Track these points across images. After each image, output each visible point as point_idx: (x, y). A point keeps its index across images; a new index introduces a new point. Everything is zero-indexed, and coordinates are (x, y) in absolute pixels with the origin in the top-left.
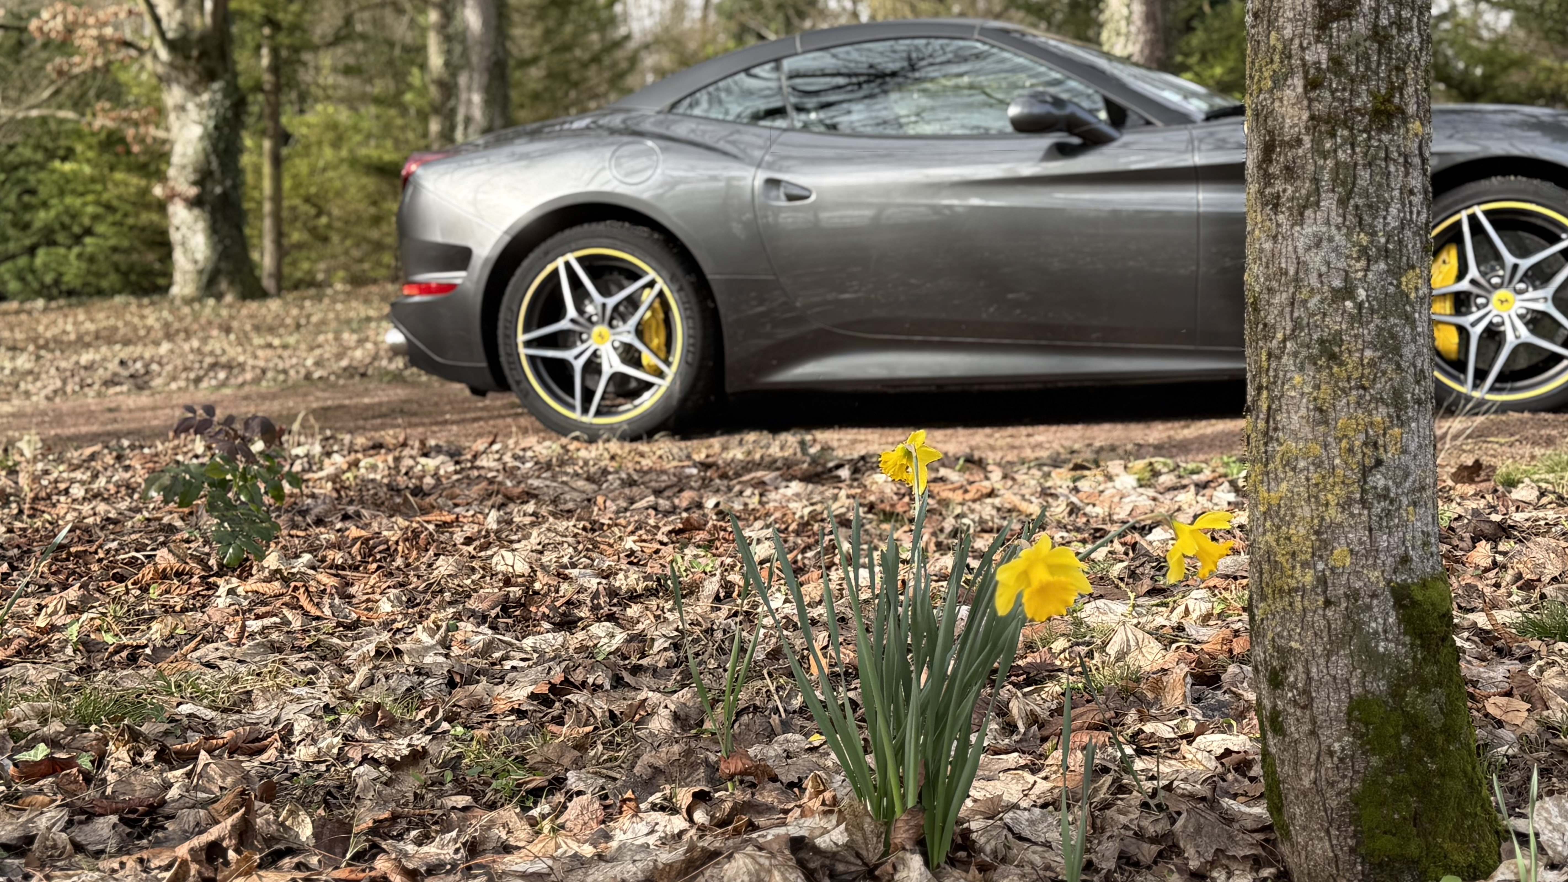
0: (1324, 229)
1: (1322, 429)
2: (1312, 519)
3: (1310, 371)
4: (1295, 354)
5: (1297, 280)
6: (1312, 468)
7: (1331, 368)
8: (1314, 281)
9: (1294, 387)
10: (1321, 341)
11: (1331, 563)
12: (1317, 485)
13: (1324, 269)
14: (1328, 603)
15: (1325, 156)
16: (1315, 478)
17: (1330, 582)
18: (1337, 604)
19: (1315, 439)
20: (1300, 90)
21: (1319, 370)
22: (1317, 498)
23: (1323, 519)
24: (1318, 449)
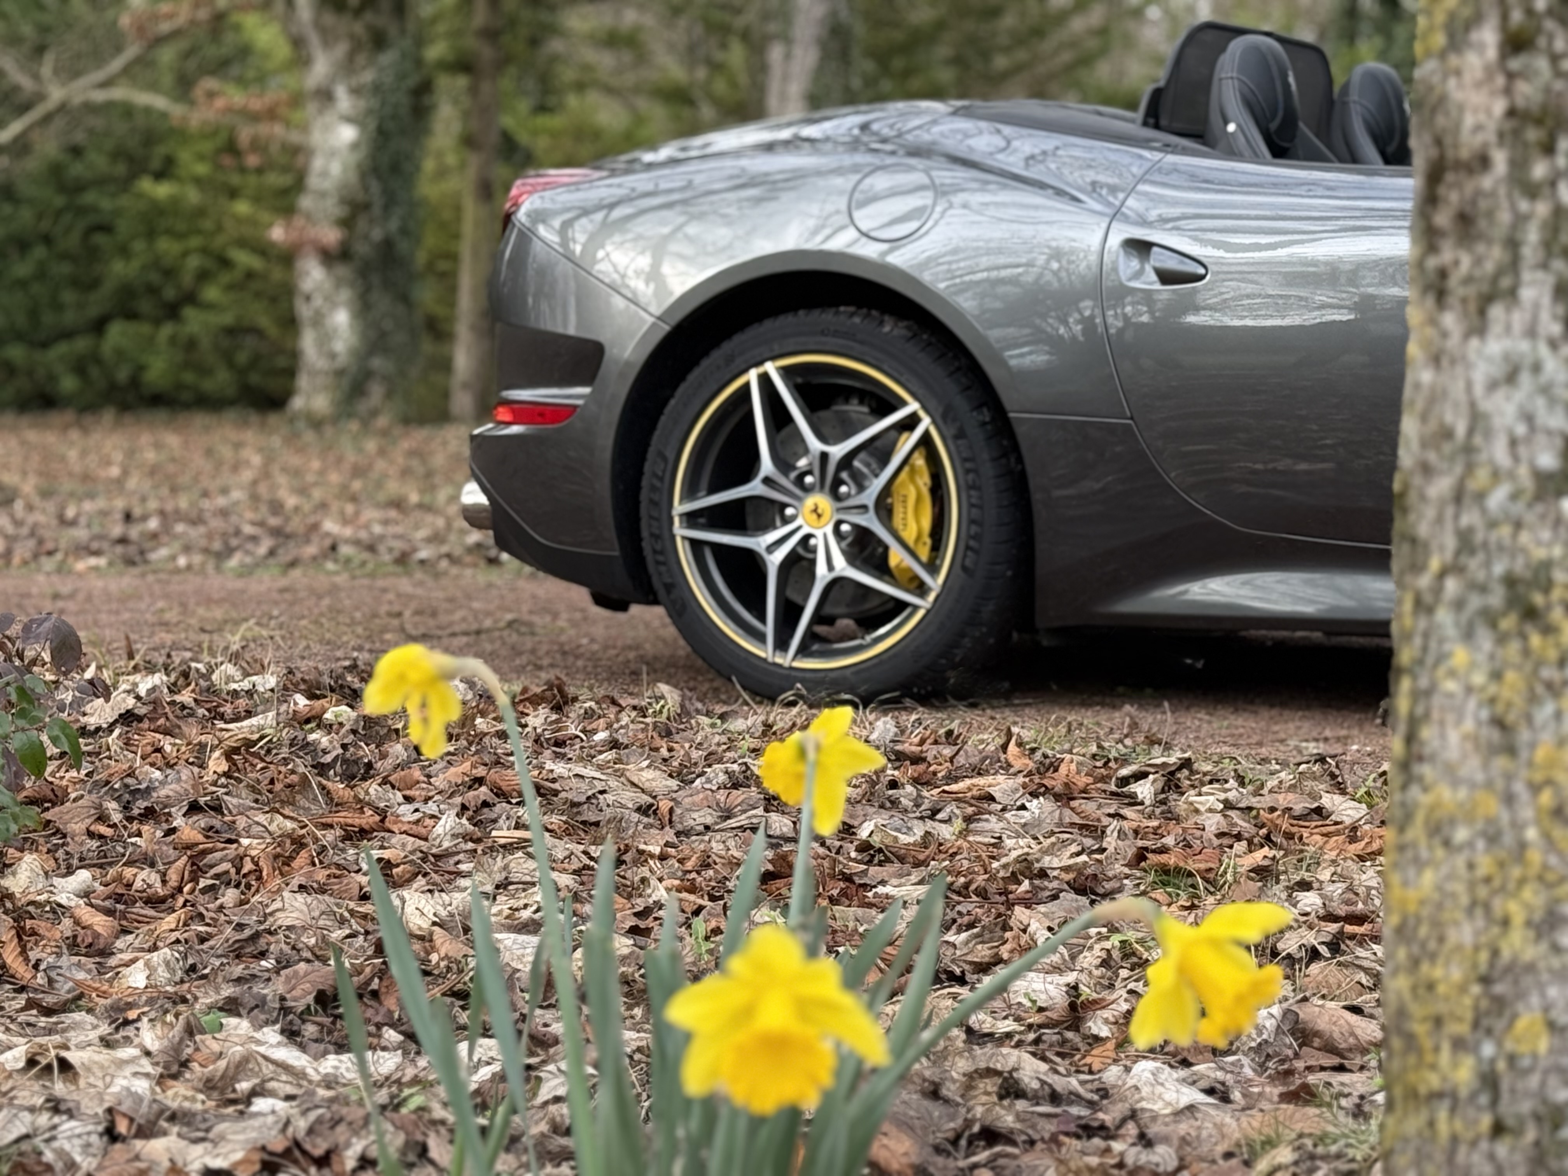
0: (1524, 346)
1: (1501, 763)
2: (1477, 948)
3: (1485, 641)
4: (1459, 605)
5: (1468, 449)
6: (1481, 844)
7: (1524, 637)
8: (1500, 453)
9: (1452, 674)
10: (1510, 581)
11: (1509, 1045)
12: (1488, 880)
13: (1521, 429)
14: (1498, 1129)
15: (1532, 191)
16: (1485, 864)
17: (1505, 1085)
18: (1518, 1132)
19: (1489, 785)
20: (1492, 53)
21: (1502, 639)
22: (1487, 907)
23: (1495, 953)
24: (1491, 806)
